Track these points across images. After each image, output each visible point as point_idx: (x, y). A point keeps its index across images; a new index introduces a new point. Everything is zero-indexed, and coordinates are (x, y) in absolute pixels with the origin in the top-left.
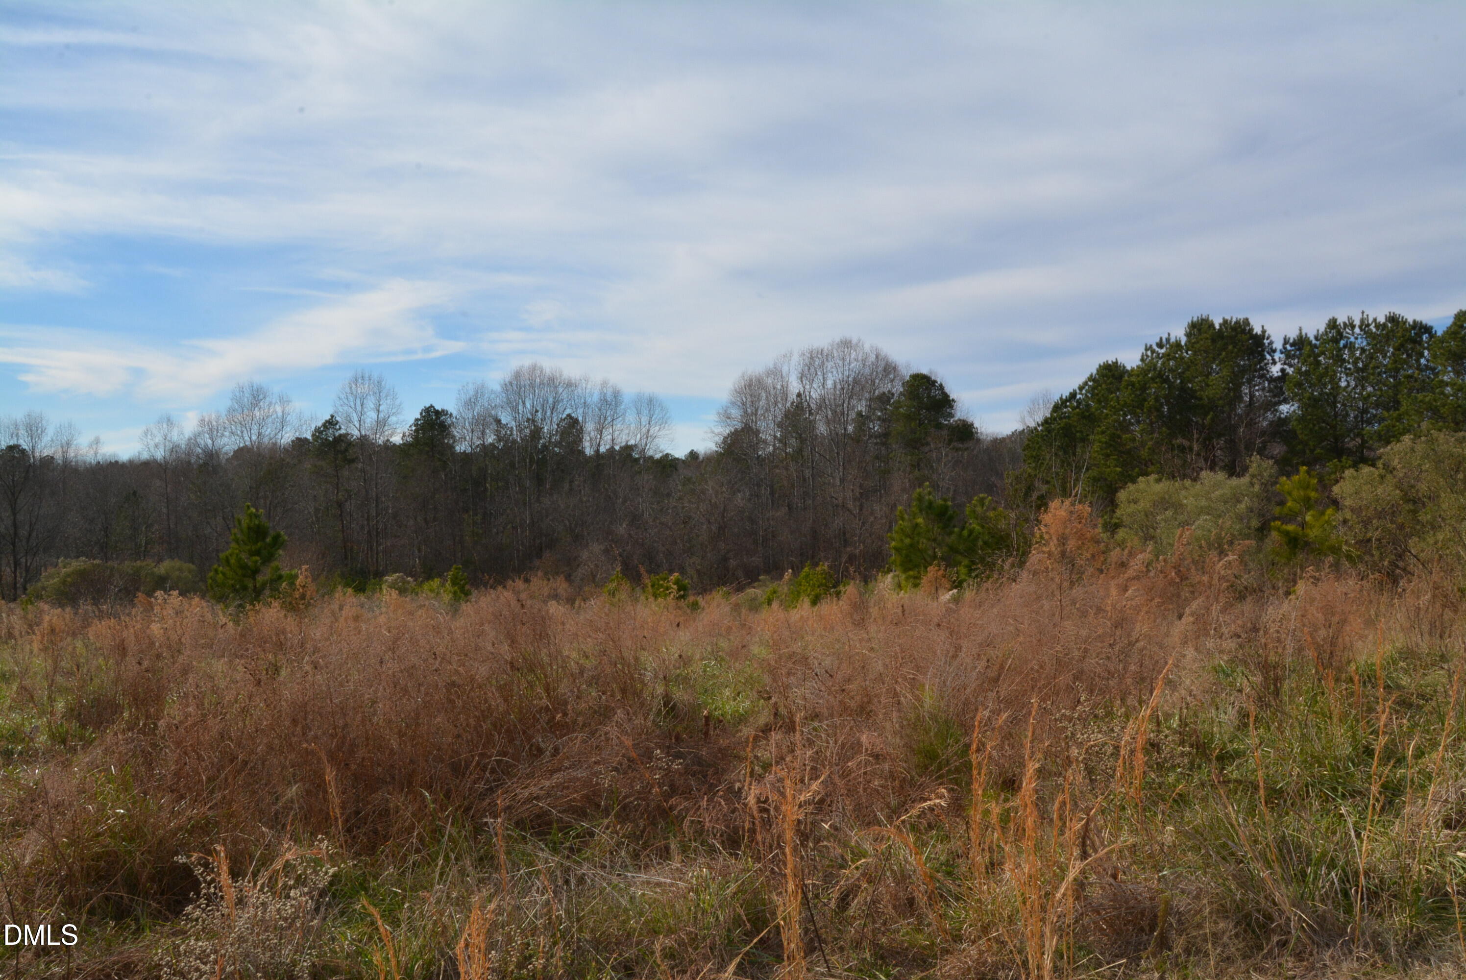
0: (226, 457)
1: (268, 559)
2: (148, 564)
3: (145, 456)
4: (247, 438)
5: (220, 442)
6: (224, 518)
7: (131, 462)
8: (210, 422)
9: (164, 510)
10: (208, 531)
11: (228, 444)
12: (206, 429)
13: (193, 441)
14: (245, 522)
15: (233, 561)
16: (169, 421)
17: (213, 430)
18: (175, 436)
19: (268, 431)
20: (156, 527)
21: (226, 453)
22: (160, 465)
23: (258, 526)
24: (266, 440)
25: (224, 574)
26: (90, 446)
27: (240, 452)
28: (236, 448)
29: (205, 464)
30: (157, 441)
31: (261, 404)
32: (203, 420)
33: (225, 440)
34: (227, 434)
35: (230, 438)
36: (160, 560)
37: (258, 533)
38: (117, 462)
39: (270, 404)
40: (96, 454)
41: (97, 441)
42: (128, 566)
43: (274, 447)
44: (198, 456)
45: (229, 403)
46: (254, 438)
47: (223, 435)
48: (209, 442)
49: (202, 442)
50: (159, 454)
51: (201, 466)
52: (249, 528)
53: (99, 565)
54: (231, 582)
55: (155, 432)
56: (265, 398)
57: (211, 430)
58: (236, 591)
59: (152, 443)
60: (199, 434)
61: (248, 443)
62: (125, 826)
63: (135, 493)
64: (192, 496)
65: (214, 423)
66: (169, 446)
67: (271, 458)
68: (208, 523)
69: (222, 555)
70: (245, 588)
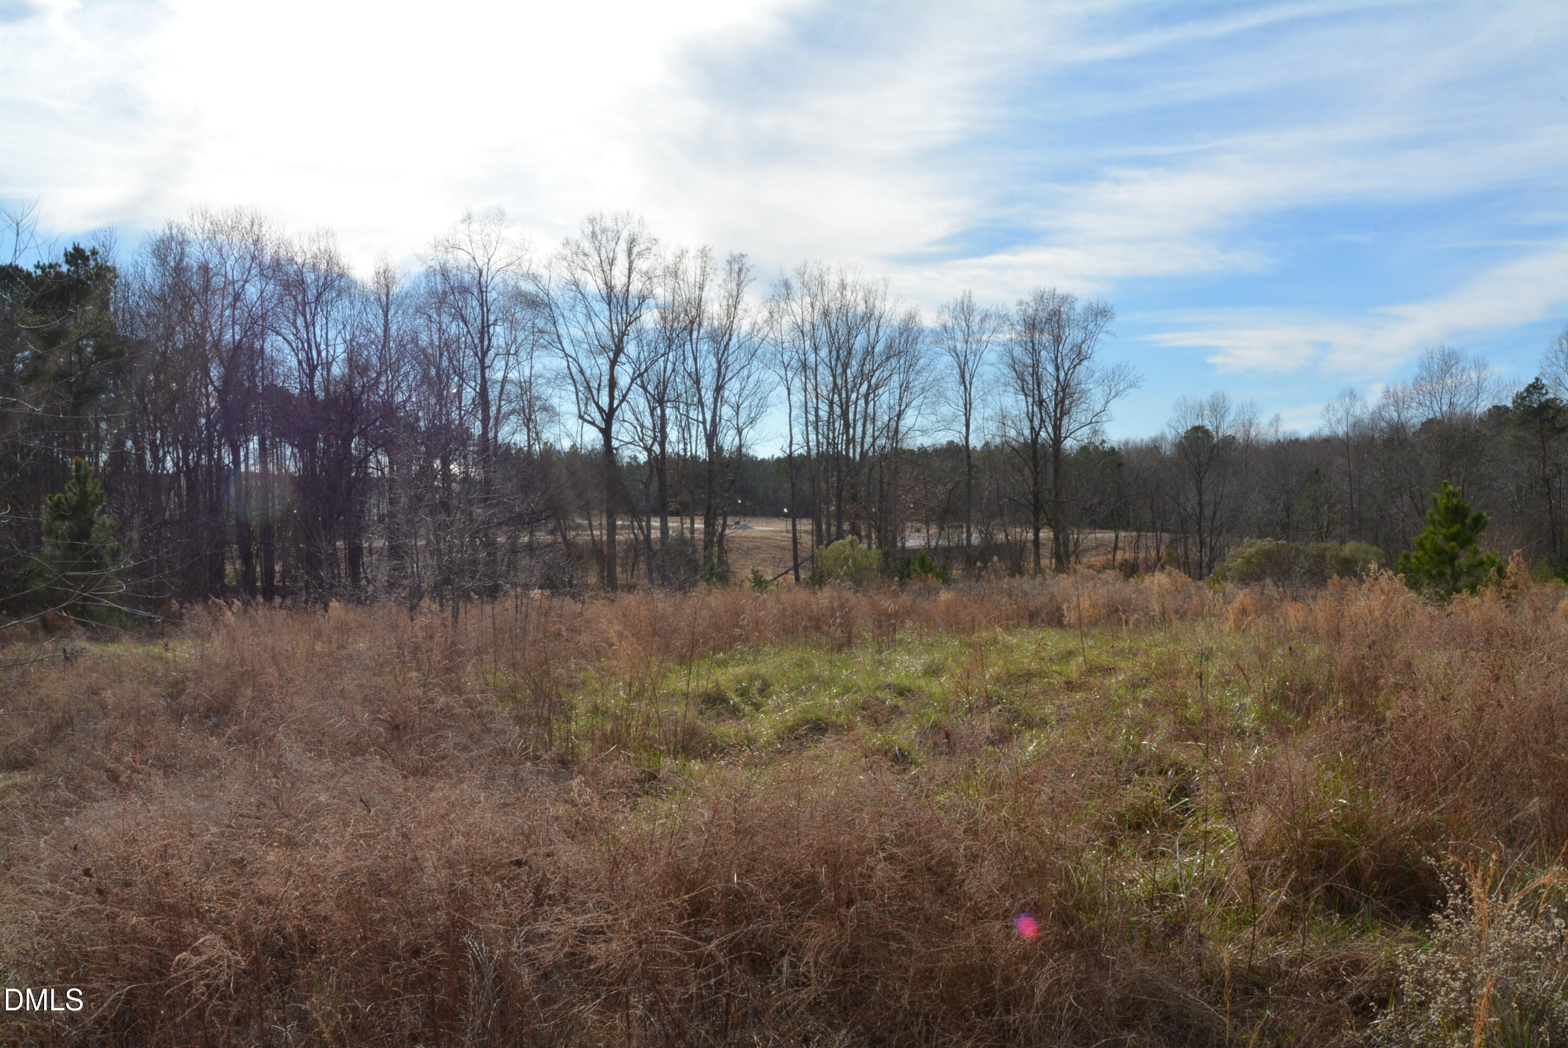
0: (1413, 430)
1: (1466, 542)
2: (1331, 545)
3: (1326, 432)
4: (1437, 409)
5: (1405, 415)
6: (1411, 498)
7: (1311, 439)
8: (1395, 393)
9: (1347, 489)
10: (1394, 511)
11: (1416, 416)
12: (1391, 401)
13: (1376, 416)
14: (1442, 502)
15: (1428, 545)
16: (1352, 395)
17: (1398, 402)
18: (1358, 410)
19: (1461, 400)
20: (1339, 507)
21: (1413, 426)
22: (1342, 441)
23: (1457, 506)
24: (1458, 410)
25: (1418, 558)
26: (1271, 424)
27: (1429, 424)
28: (1424, 420)
29: (1390, 440)
30: (1339, 416)
31: (1454, 370)
32: (1388, 391)
33: (1412, 412)
34: (1414, 405)
35: (1417, 409)
36: (1343, 542)
37: (1456, 513)
38: (1297, 440)
39: (1464, 369)
40: (1276, 431)
41: (1277, 419)
42: (1313, 547)
43: (1468, 418)
44: (1382, 430)
45: (1416, 371)
46: (1445, 408)
47: (1409, 406)
48: (1395, 415)
49: (1387, 415)
50: (1341, 430)
51: (1385, 441)
52: (1447, 509)
53: (1283, 545)
54: (1427, 567)
55: (1337, 406)
56: (1457, 363)
57: (1396, 401)
58: (1430, 576)
59: (1334, 419)
60: (1383, 407)
61: (1438, 414)
62: (1346, 818)
63: (1317, 471)
64: (1376, 474)
65: (1400, 394)
66: (1352, 420)
67: (1464, 430)
68: (1394, 502)
69: (1415, 539)
70: (1442, 574)
